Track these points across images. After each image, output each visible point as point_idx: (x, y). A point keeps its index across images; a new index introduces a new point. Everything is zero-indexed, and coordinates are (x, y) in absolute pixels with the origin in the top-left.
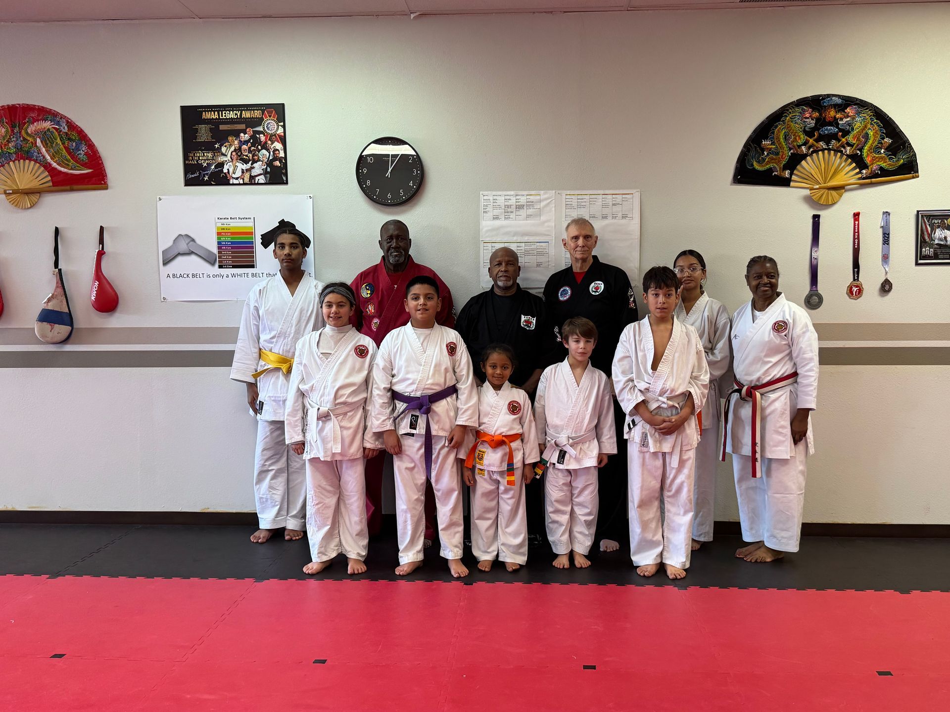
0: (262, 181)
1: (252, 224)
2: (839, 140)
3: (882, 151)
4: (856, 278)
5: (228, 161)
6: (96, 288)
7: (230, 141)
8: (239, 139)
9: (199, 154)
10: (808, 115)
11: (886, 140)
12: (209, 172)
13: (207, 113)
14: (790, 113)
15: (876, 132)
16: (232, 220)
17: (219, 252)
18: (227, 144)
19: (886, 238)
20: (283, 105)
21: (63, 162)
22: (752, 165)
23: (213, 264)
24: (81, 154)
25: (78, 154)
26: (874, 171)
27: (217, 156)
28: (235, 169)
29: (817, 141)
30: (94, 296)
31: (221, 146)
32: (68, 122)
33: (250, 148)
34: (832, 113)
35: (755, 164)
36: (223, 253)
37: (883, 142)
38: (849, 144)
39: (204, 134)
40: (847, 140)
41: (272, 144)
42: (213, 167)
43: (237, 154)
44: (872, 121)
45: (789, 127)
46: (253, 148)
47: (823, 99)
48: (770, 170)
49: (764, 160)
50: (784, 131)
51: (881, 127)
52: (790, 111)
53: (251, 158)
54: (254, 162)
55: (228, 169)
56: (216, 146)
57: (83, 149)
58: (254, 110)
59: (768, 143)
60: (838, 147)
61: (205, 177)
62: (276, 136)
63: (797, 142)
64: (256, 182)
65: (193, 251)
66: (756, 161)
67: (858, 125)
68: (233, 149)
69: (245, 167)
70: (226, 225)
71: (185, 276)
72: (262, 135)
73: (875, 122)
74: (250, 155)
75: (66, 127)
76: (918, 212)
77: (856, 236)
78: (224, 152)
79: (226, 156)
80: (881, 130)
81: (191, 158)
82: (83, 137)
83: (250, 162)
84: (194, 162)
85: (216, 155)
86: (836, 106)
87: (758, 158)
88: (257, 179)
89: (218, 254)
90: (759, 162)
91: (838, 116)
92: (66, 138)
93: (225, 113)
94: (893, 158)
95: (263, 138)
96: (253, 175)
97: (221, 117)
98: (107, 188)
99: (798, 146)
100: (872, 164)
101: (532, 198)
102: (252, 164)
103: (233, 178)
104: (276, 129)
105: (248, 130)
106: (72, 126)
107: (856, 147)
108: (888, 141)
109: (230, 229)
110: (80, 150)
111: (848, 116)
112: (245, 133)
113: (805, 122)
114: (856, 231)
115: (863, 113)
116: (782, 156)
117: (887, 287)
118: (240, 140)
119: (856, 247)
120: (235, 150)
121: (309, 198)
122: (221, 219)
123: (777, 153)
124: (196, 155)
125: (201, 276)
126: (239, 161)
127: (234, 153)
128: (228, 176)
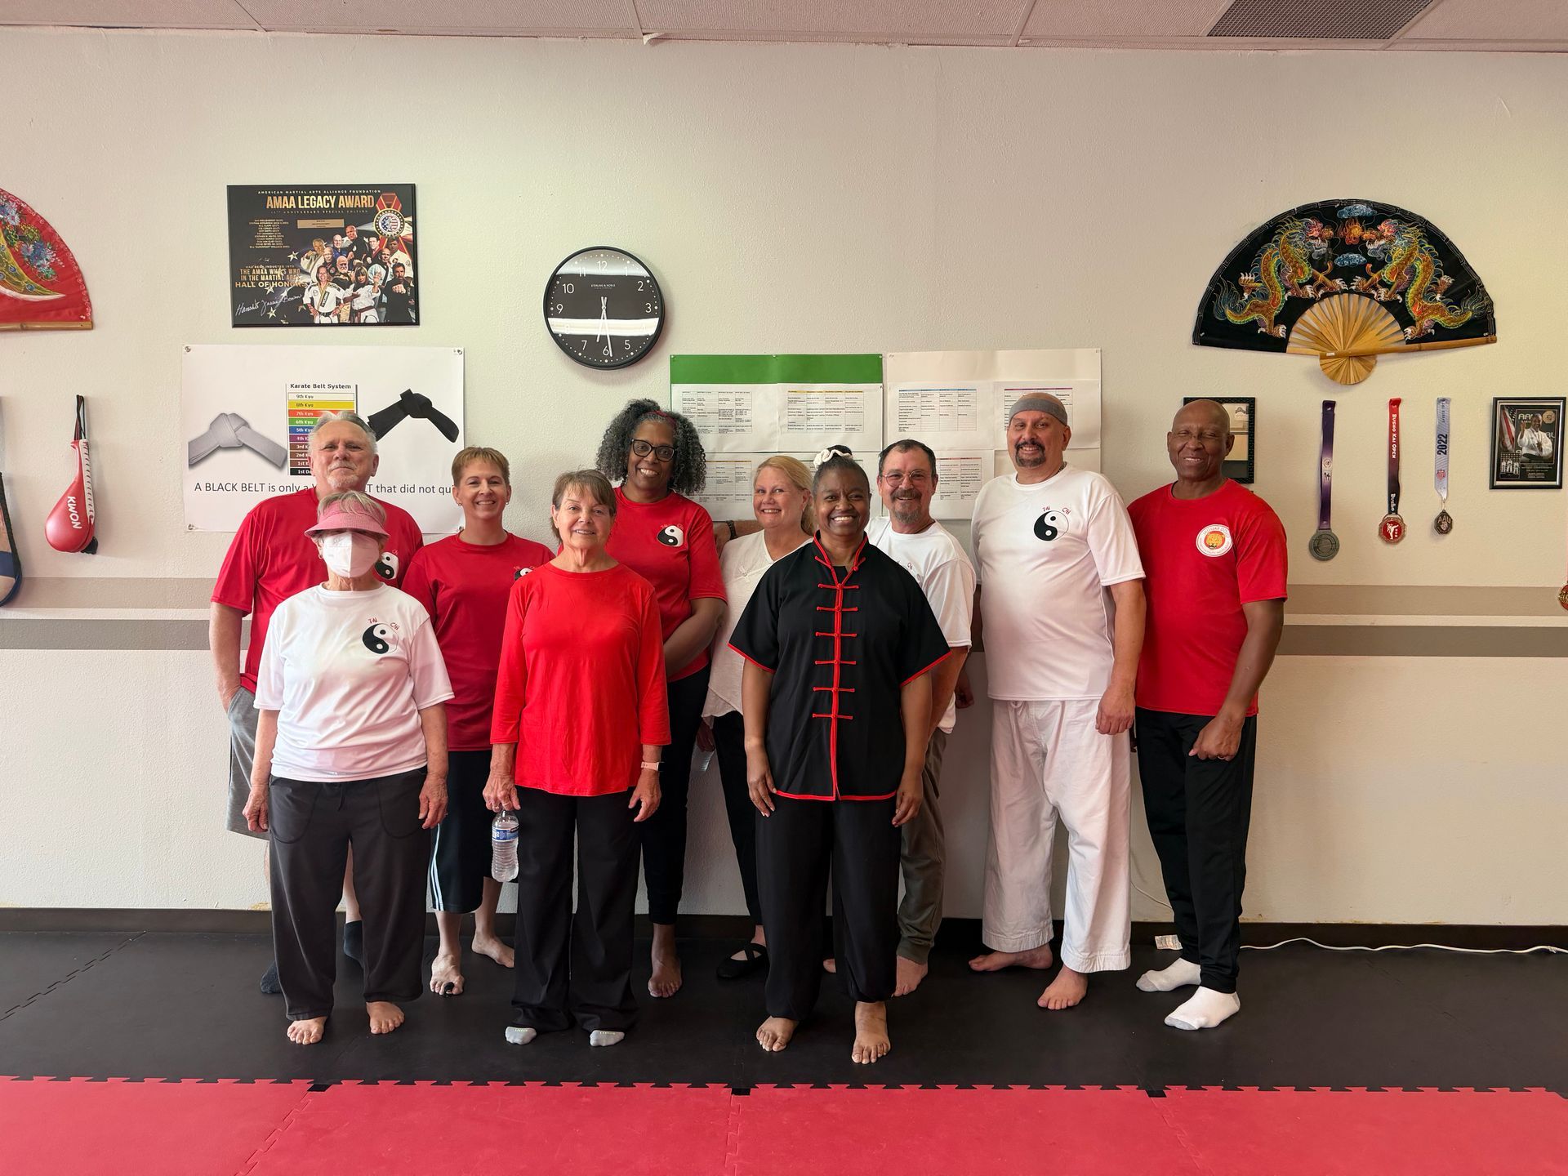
0: (372, 320)
1: (352, 397)
2: (1368, 277)
3: (1438, 297)
4: (1393, 509)
5: (311, 284)
7: (316, 248)
8: (332, 246)
9: (261, 270)
10: (1316, 234)
11: (1445, 278)
12: (278, 303)
13: (275, 198)
14: (1287, 228)
15: (1427, 266)
16: (317, 390)
17: (293, 447)
18: (310, 253)
19: (1442, 443)
20: (413, 187)
21: (9, 279)
22: (1224, 315)
23: (280, 467)
24: (43, 266)
25: (39, 266)
26: (1426, 330)
28: (324, 297)
29: (1331, 277)
31: (300, 256)
32: (20, 208)
33: (351, 261)
34: (1356, 231)
35: (1228, 312)
36: (299, 447)
37: (1439, 282)
38: (1383, 284)
39: (268, 234)
40: (1380, 276)
41: (392, 254)
42: (285, 294)
43: (328, 271)
44: (1421, 246)
45: (1285, 253)
46: (357, 261)
47: (1341, 207)
48: (1254, 324)
49: (1243, 306)
50: (1276, 259)
51: (1436, 257)
52: (1287, 225)
53: (353, 278)
54: (359, 285)
56: (292, 257)
57: (48, 257)
58: (360, 195)
59: (1250, 278)
60: (1365, 289)
61: (270, 311)
62: (398, 241)
63: (1299, 278)
64: (362, 321)
65: (245, 443)
66: (1230, 309)
67: (1399, 250)
68: (321, 262)
69: (343, 294)
70: (304, 398)
71: (229, 487)
72: (375, 239)
73: (1426, 249)
74: (352, 274)
75: (17, 217)
76: (1496, 400)
77: (1394, 439)
78: (305, 268)
79: (309, 274)
80: (1435, 262)
81: (245, 277)
82: (47, 235)
83: (352, 286)
84: (250, 285)
85: (290, 271)
86: (1362, 219)
87: (1234, 303)
88: (363, 315)
89: (290, 449)
90: (1234, 310)
91: (1367, 235)
92: (16, 237)
93: (308, 199)
94: (1456, 310)
95: (375, 244)
96: (356, 307)
97: (300, 207)
98: (92, 328)
99: (1299, 284)
100: (1423, 318)
102: (355, 290)
103: (320, 313)
104: (399, 227)
105: (348, 229)
106: (25, 213)
107: (1395, 289)
108: (1447, 280)
109: (311, 405)
110: (41, 259)
111: (1381, 237)
112: (343, 236)
113: (1310, 244)
114: (1394, 430)
115: (1408, 233)
116: (1273, 301)
117: (1444, 526)
118: (334, 248)
119: (1394, 457)
120: (325, 265)
121: (457, 352)
122: (296, 386)
123: (1265, 297)
124: (254, 273)
125: (259, 487)
126: (331, 284)
127: (323, 270)
128: (311, 310)
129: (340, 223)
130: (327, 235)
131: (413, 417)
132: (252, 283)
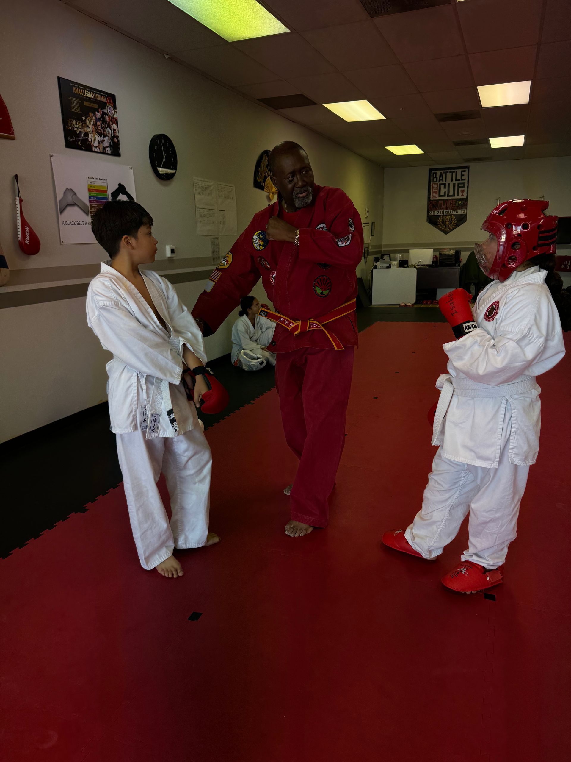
0: (109, 152)
1: (105, 185)
5: (90, 132)
6: (27, 232)
7: (91, 116)
9: (74, 122)
12: (81, 139)
13: (76, 88)
16: (96, 180)
17: (90, 205)
18: (88, 118)
20: (115, 95)
23: (87, 214)
27: (85, 126)
28: (95, 139)
29: (269, 171)
30: (28, 240)
31: (86, 118)
33: (101, 124)
35: (257, 178)
36: (92, 205)
39: (75, 106)
41: (112, 124)
42: (83, 135)
43: (95, 127)
46: (103, 125)
48: (260, 182)
49: (259, 177)
50: (262, 164)
53: (102, 133)
54: (105, 136)
55: (91, 139)
58: (102, 95)
59: (259, 169)
61: (79, 142)
62: (113, 119)
63: (265, 170)
64: (106, 152)
65: (76, 203)
68: (92, 123)
69: (100, 139)
70: (93, 184)
71: (73, 223)
72: (107, 116)
74: (102, 130)
78: (88, 124)
79: (89, 127)
81: (69, 124)
83: (102, 136)
84: (71, 128)
88: (107, 149)
89: (90, 206)
93: (86, 92)
95: (107, 119)
96: (105, 146)
97: (84, 95)
98: (14, 139)
99: (265, 172)
101: (209, 184)
102: (103, 138)
103: (94, 146)
104: (113, 113)
105: (99, 110)
109: (95, 187)
112: (98, 113)
118: (96, 117)
120: (94, 124)
121: (131, 169)
122: (90, 178)
123: (262, 175)
124: (72, 123)
125: (82, 224)
126: (96, 133)
127: (93, 127)
128: (91, 144)
129: (96, 106)
130: (94, 111)
131: (122, 194)
132: (72, 128)
